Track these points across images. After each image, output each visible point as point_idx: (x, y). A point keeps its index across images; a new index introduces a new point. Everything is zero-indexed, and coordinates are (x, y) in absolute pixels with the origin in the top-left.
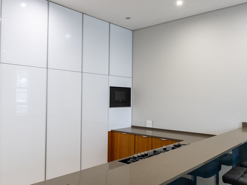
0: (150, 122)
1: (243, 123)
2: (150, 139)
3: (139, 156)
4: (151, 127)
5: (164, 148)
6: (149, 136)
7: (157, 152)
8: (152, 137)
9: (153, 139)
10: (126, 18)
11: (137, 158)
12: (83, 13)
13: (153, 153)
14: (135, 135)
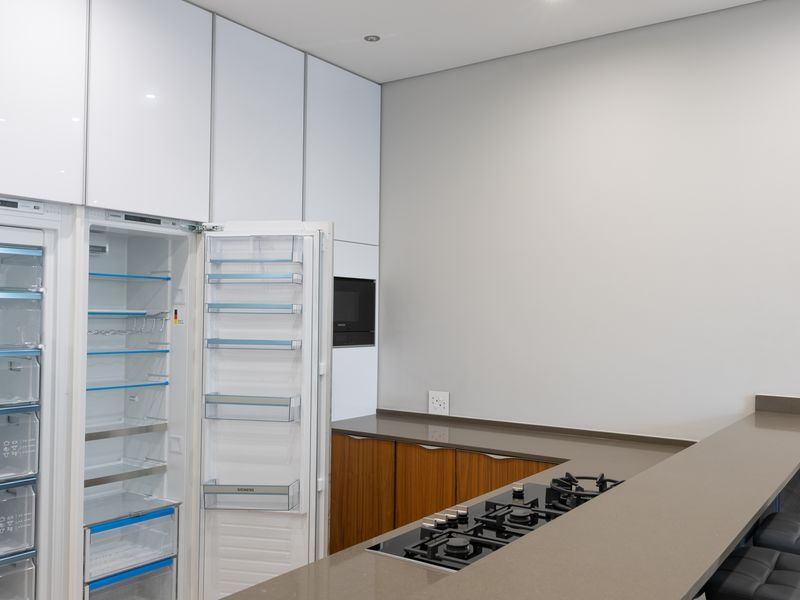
0: (444, 396)
1: (758, 397)
2: (450, 456)
3: (440, 526)
4: (445, 413)
5: (517, 489)
6: (444, 448)
7: (498, 507)
8: (457, 450)
9: (459, 454)
10: (366, 38)
11: (434, 533)
12: (213, 13)
13: (485, 514)
14: (396, 442)
